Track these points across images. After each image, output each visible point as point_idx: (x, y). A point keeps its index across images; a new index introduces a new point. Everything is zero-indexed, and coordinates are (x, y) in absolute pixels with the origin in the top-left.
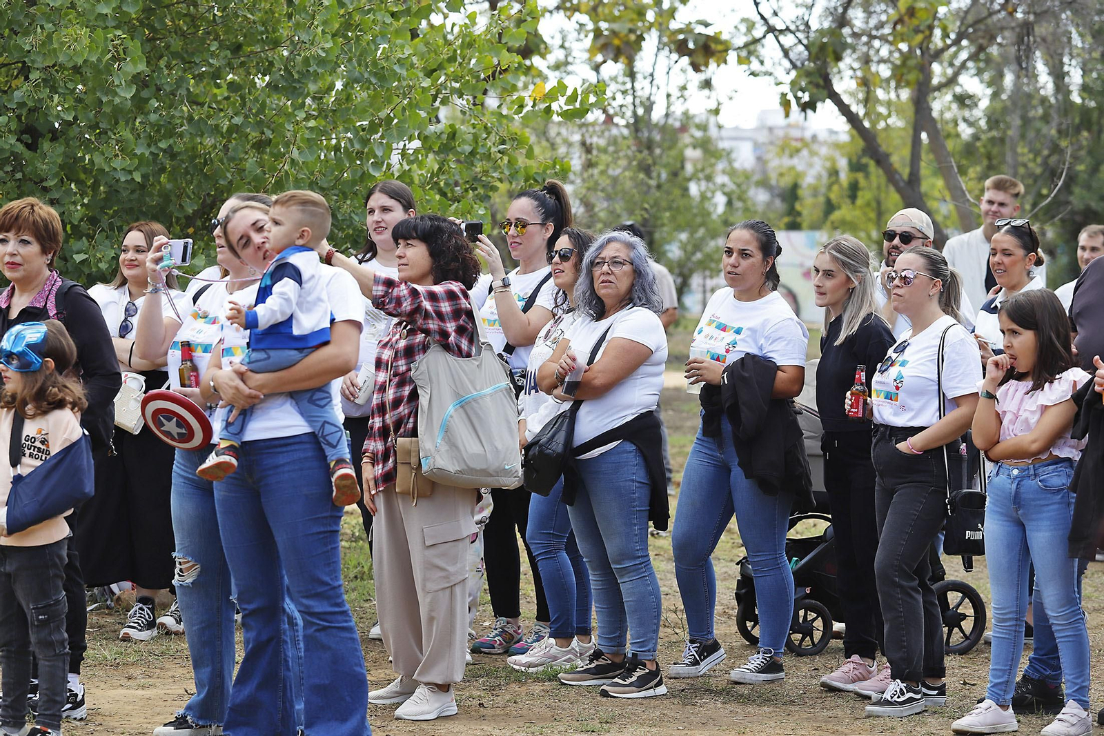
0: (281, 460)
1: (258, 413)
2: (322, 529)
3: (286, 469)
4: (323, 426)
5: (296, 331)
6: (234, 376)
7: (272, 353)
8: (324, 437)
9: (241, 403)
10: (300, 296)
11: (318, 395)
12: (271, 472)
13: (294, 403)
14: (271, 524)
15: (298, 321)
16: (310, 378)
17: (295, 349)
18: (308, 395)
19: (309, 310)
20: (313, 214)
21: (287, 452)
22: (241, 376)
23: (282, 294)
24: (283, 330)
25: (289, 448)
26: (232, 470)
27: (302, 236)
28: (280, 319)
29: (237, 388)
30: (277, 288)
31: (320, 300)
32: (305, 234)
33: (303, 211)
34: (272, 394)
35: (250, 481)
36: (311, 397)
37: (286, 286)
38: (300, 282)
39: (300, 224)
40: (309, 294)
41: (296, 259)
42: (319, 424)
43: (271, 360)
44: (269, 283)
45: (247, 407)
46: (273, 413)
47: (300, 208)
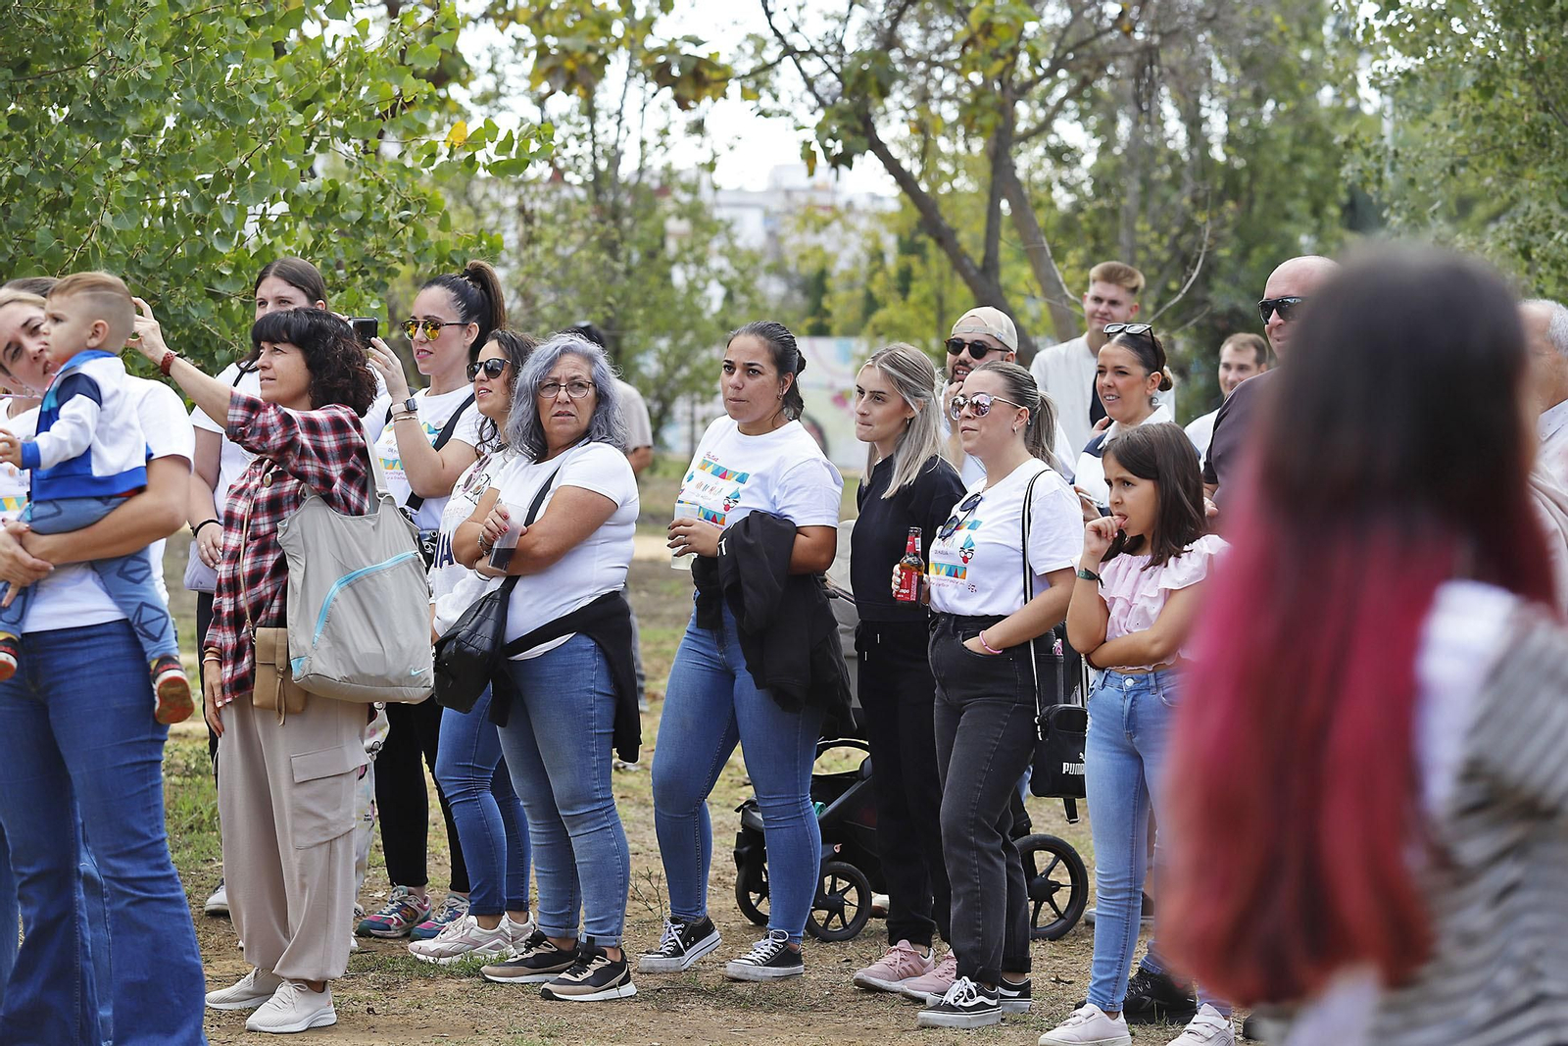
0: (80, 659)
1: (44, 592)
2: (139, 759)
3: (88, 672)
4: (140, 609)
5: (97, 472)
6: (10, 539)
7: (64, 506)
8: (141, 625)
9: (21, 578)
10: (100, 421)
11: (133, 565)
12: (65, 677)
13: (97, 576)
14: (62, 751)
15: (97, 455)
16: (121, 539)
17: (98, 498)
18: (118, 565)
19: (114, 441)
20: (108, 301)
21: (89, 647)
22: (19, 536)
23: (73, 417)
24: (78, 469)
25: (92, 642)
26: (9, 674)
27: (95, 334)
28: (72, 453)
29: (14, 557)
30: (66, 410)
31: (128, 426)
32: (100, 329)
33: (93, 297)
34: (67, 564)
35: (33, 690)
36: (122, 568)
37: (79, 406)
38: (99, 402)
39: (90, 316)
40: (114, 418)
41: (91, 368)
42: (134, 608)
43: (63, 516)
44: (54, 404)
45: (28, 583)
46: (68, 592)
47: (88, 293)
